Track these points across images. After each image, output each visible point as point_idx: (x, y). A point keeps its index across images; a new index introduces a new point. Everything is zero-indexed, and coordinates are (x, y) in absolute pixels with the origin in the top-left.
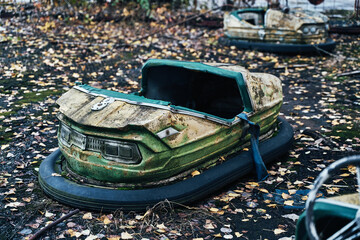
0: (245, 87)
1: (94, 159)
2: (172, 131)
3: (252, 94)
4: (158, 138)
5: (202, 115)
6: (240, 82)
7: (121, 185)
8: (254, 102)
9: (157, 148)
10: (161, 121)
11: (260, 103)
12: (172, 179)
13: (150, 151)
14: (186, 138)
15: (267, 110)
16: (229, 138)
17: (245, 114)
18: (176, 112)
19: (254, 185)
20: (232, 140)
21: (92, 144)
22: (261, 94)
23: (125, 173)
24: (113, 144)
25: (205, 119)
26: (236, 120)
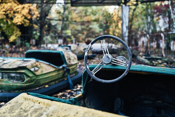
0: (64, 56)
1: (5, 82)
2: (36, 69)
3: (67, 59)
4: (31, 71)
5: (48, 63)
6: (62, 54)
7: (17, 91)
8: (68, 61)
9: (31, 75)
10: (32, 65)
11: (70, 62)
12: (37, 88)
13: (28, 76)
14: (42, 72)
15: (72, 65)
16: (59, 74)
17: (64, 65)
18: (38, 62)
19: (69, 91)
20: (60, 75)
21: (4, 76)
22: (70, 59)
23: (18, 86)
24: (13, 75)
25: (49, 65)
26: (61, 67)
